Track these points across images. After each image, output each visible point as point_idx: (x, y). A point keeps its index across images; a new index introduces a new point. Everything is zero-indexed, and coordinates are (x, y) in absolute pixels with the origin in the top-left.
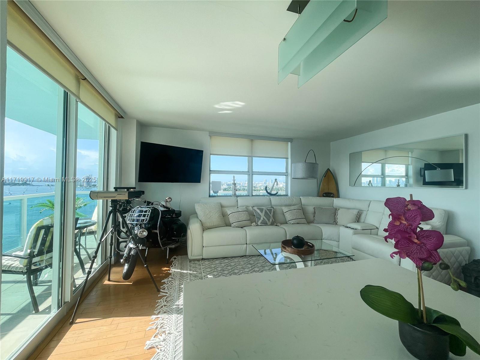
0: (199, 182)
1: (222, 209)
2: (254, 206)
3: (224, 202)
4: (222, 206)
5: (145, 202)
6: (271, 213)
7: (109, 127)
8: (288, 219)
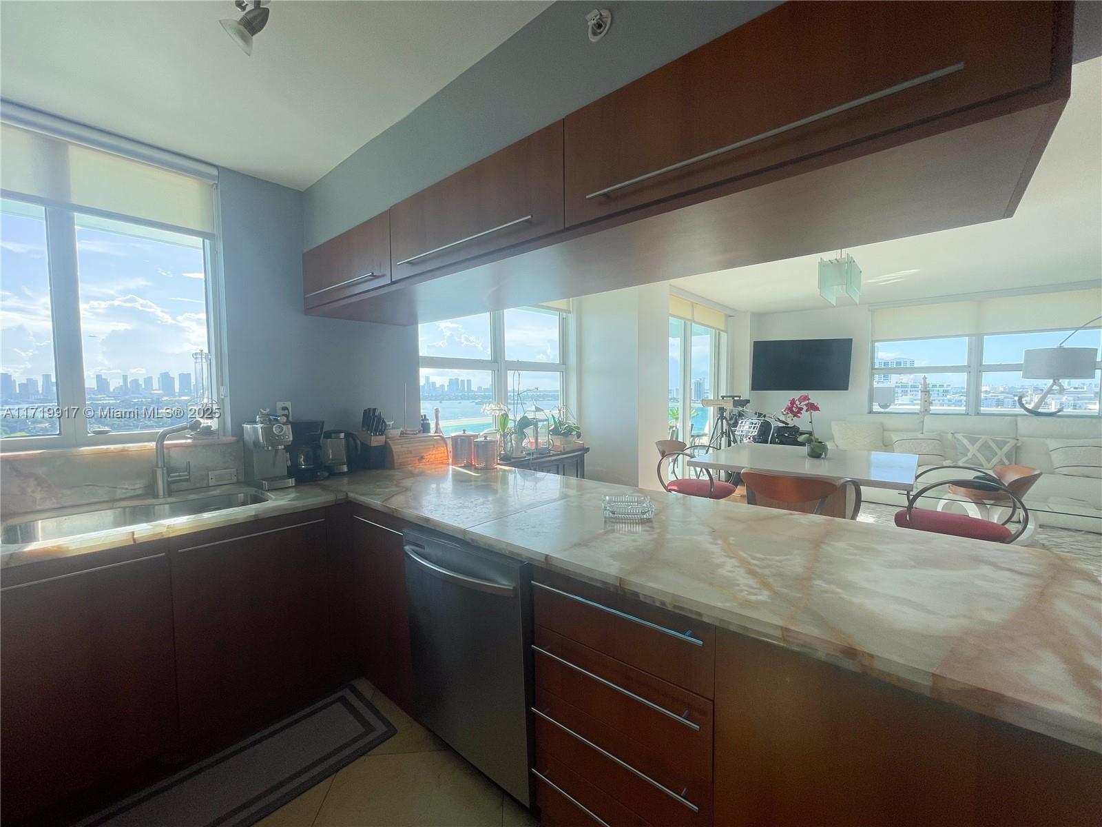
0: (846, 388)
1: (883, 433)
2: (956, 433)
3: (890, 422)
4: (884, 429)
5: (756, 414)
6: (1001, 449)
7: (719, 333)
8: (1056, 464)
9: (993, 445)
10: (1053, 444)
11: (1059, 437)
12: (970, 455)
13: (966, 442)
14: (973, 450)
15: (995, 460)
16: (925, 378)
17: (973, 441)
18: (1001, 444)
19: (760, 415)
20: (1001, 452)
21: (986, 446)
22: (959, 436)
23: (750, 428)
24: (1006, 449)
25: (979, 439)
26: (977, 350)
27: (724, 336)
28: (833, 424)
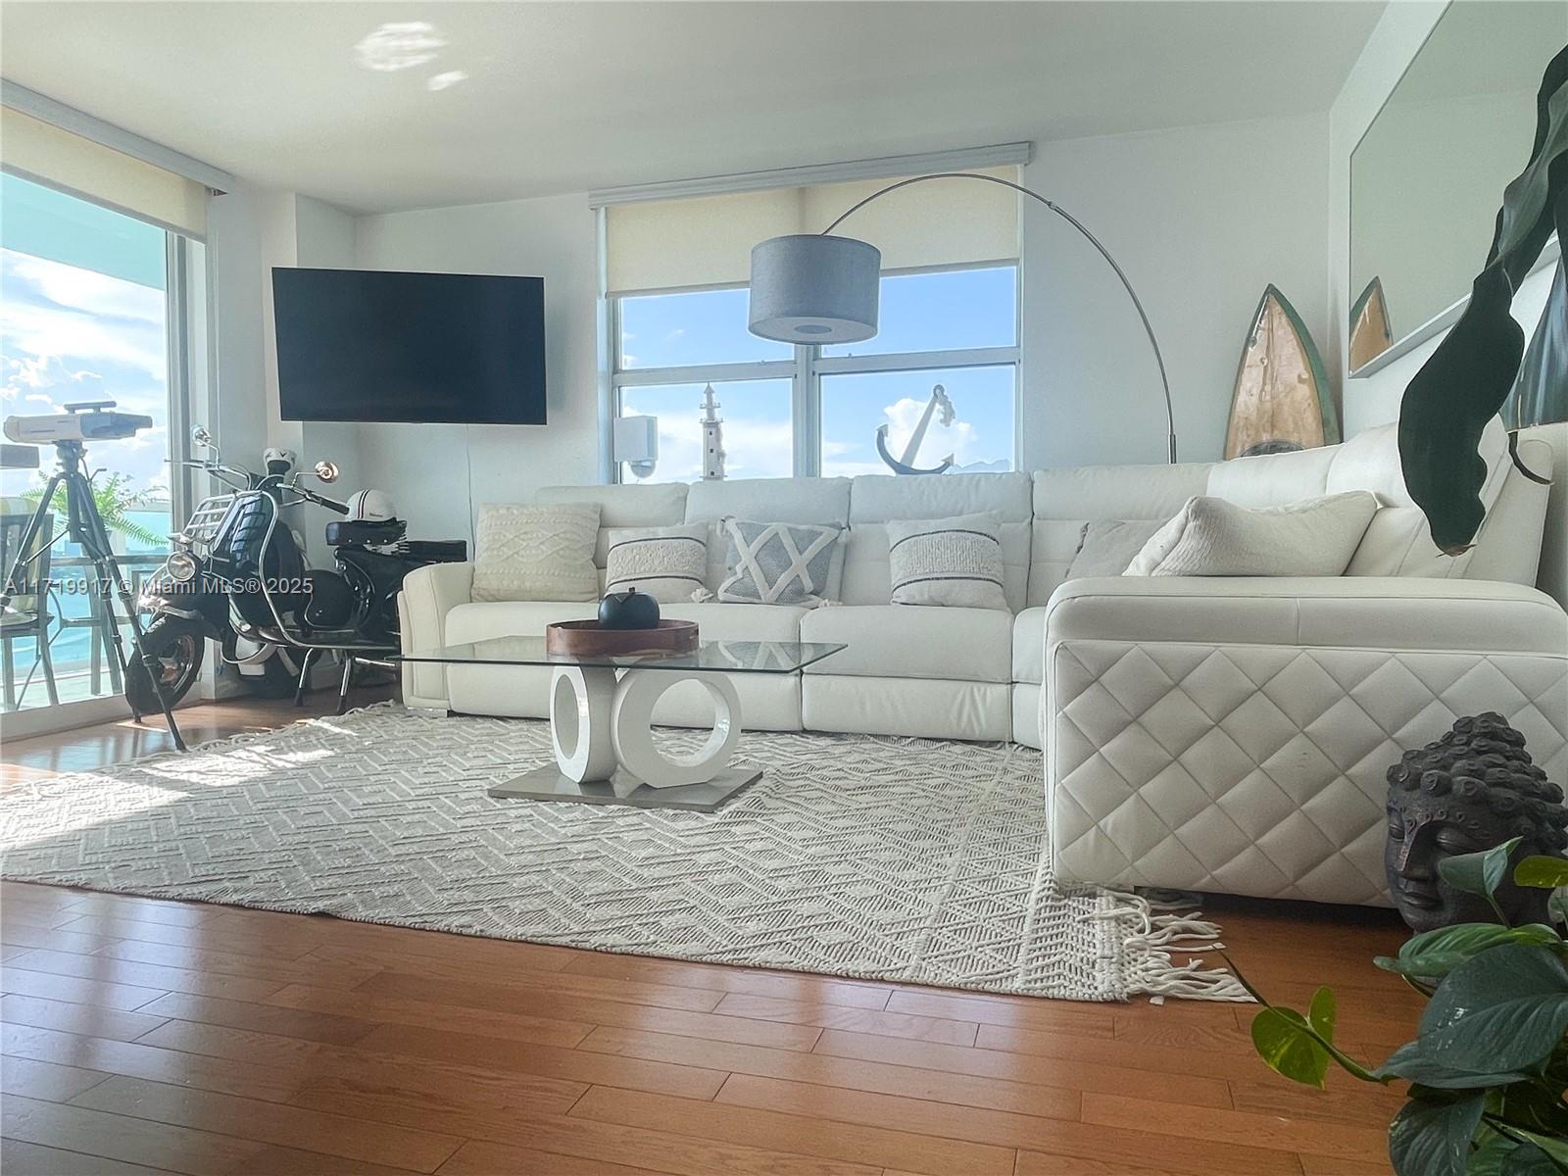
0: (539, 421)
1: (596, 531)
2: (728, 518)
6: (801, 553)
8: (895, 581)
9: (787, 542)
10: (895, 531)
11: (900, 517)
13: (738, 537)
14: (746, 557)
15: (783, 580)
16: (710, 392)
17: (750, 531)
18: (803, 540)
20: (799, 562)
21: (774, 546)
22: (731, 525)
24: (812, 549)
25: (764, 528)
27: (197, 250)
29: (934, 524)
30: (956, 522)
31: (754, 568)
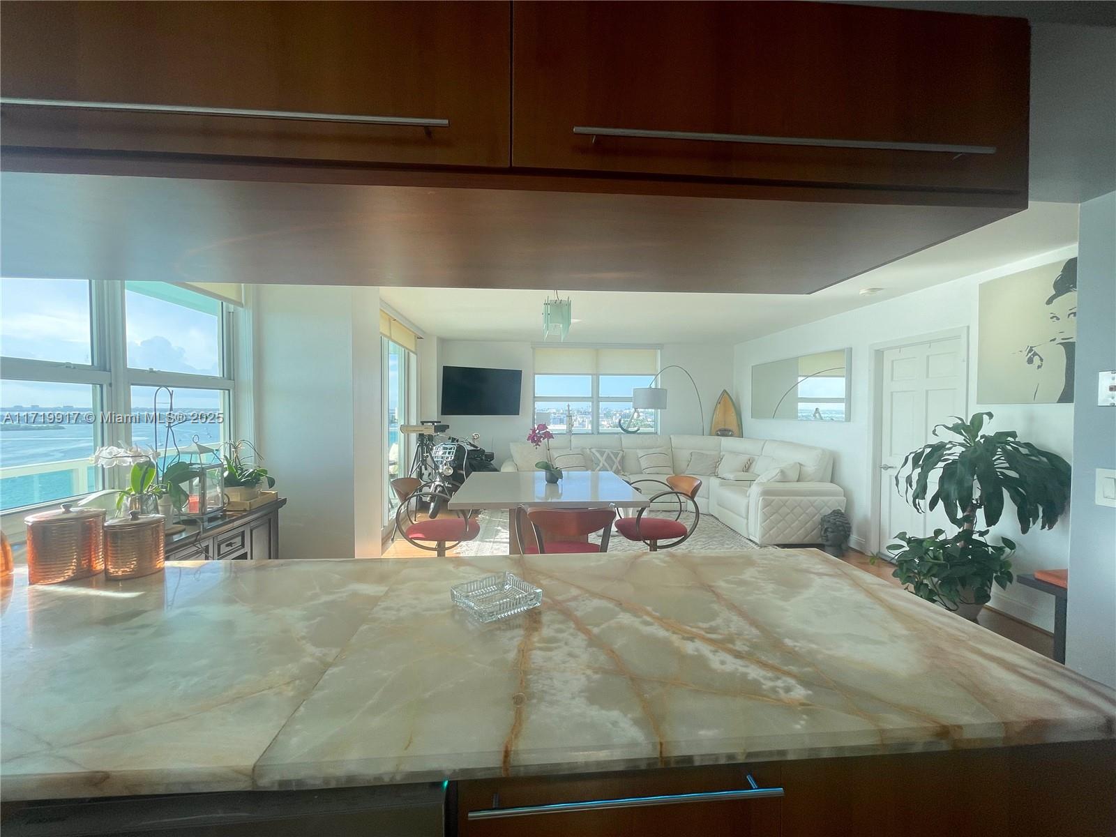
0: (518, 413)
2: (591, 448)
5: (450, 439)
6: (616, 458)
7: (408, 353)
8: (643, 467)
10: (640, 453)
11: (642, 448)
12: (601, 465)
13: (598, 455)
14: (602, 460)
15: (614, 467)
16: (569, 406)
17: (602, 454)
18: (616, 455)
19: (453, 440)
20: (617, 461)
21: (609, 457)
22: (593, 450)
23: (445, 453)
24: (618, 459)
25: (605, 452)
26: (596, 386)
27: (413, 356)
28: (511, 444)
29: (651, 451)
30: (658, 450)
31: (606, 464)
